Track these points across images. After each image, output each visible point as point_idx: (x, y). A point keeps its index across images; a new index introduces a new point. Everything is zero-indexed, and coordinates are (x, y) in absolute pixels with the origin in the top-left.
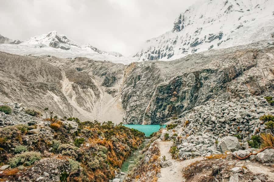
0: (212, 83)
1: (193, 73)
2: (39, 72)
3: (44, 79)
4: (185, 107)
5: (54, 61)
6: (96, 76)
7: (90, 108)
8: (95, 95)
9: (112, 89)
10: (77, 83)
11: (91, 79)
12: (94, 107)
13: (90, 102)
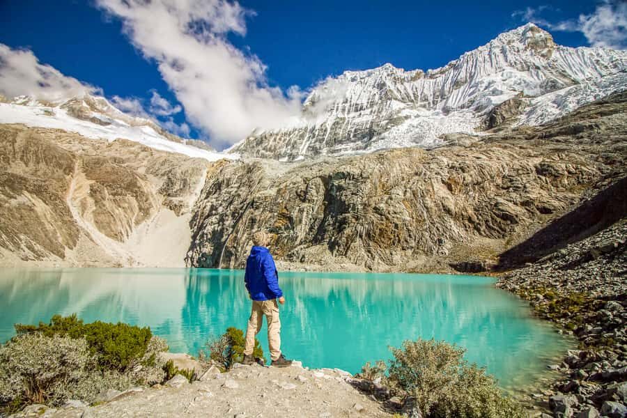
0: (349, 197)
1: (320, 177)
2: (19, 156)
3: (27, 169)
4: (299, 239)
5: (68, 141)
6: (150, 177)
7: (123, 232)
8: (140, 209)
9: (175, 200)
10: (103, 184)
11: (136, 178)
12: (132, 231)
13: (126, 222)
